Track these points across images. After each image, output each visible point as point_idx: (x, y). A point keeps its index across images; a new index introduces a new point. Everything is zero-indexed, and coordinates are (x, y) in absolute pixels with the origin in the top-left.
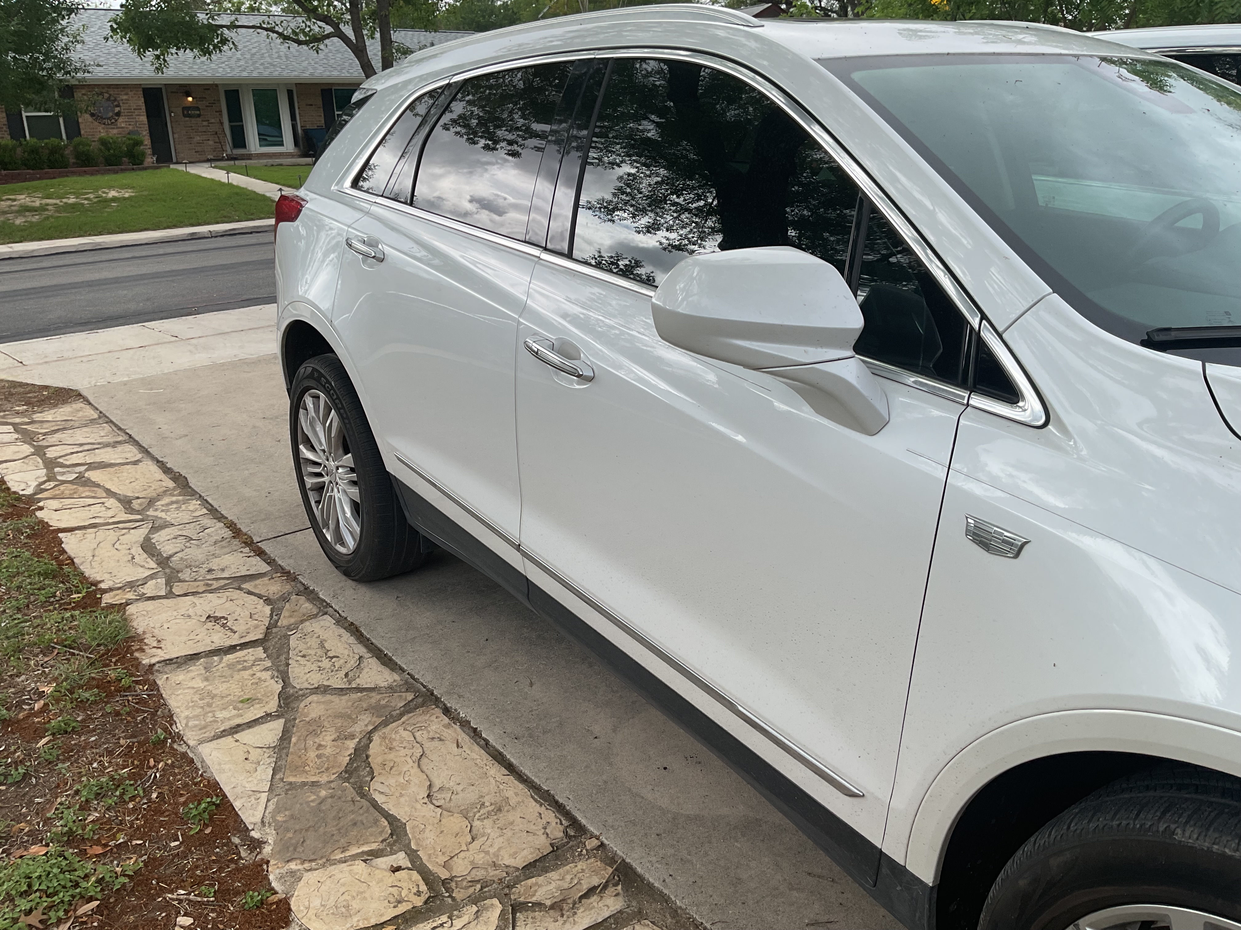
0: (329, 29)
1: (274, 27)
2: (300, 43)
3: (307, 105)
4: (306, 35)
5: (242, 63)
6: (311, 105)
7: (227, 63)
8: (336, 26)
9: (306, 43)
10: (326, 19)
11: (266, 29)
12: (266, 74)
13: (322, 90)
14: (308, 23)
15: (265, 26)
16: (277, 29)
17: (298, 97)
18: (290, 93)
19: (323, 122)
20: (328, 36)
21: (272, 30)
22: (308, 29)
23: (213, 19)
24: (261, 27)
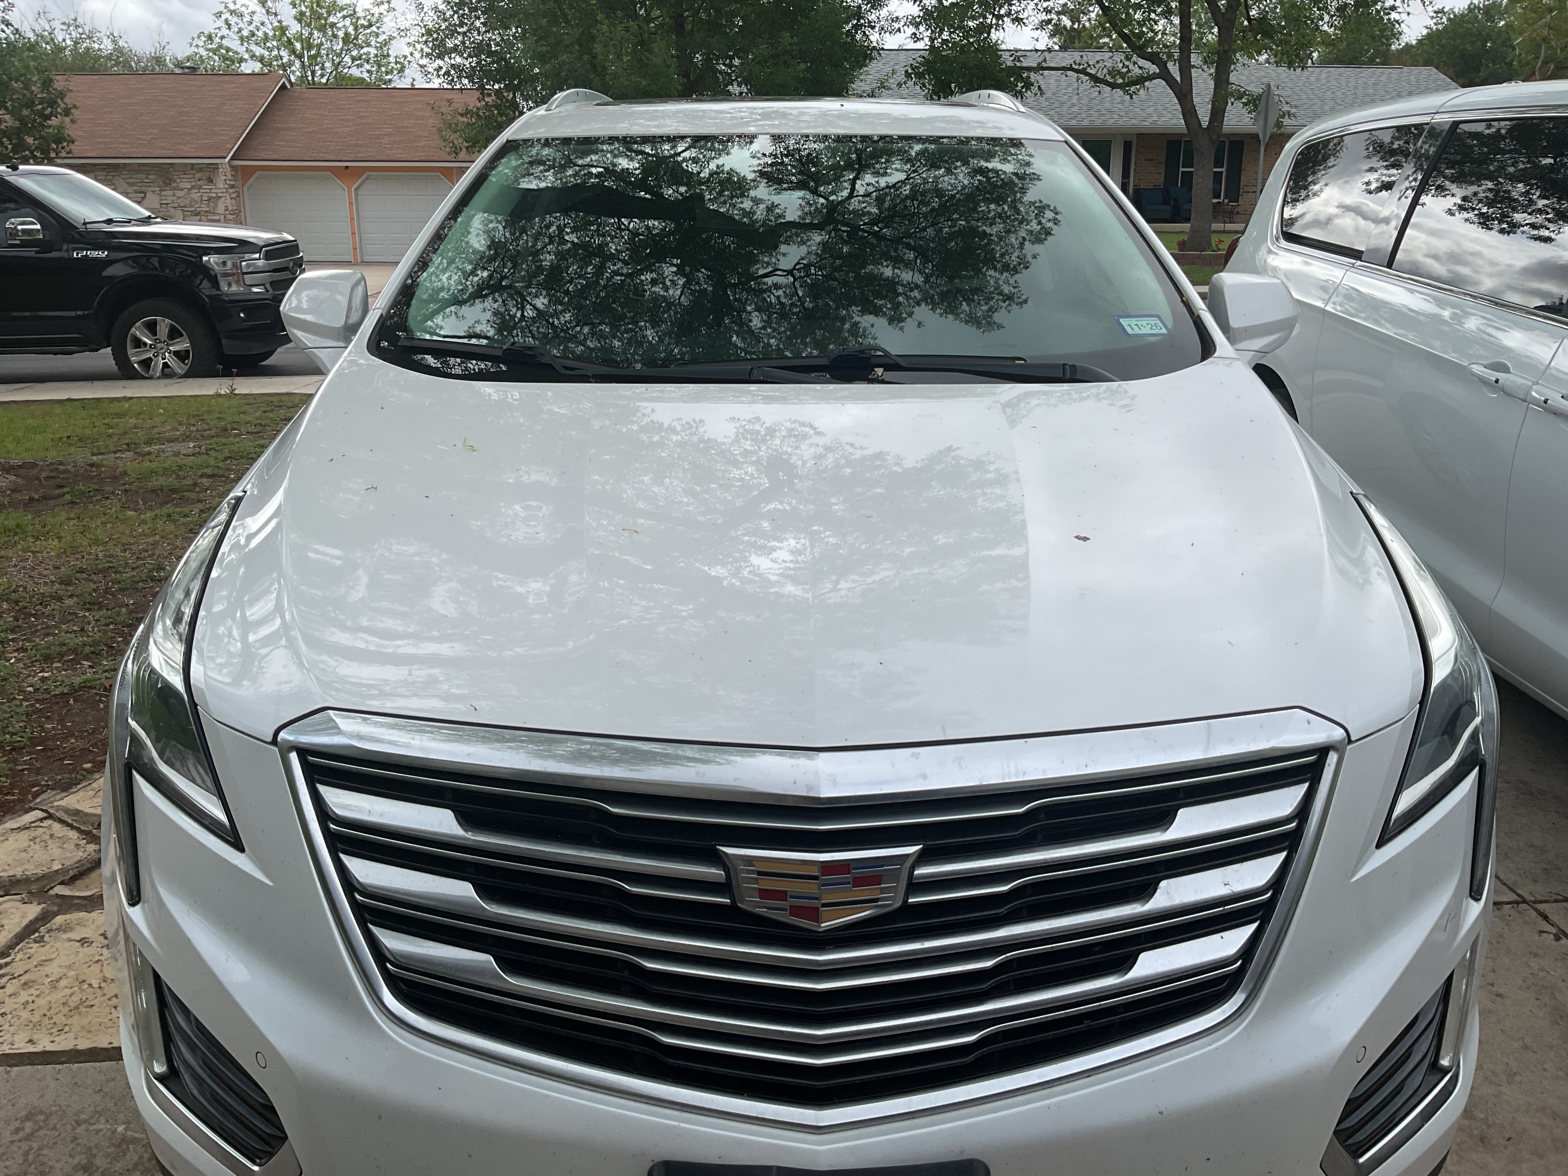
0: (1154, 69)
1: (1086, 69)
2: (1113, 86)
3: (1146, 160)
4: (1123, 76)
5: (1075, 109)
6: (1152, 160)
7: (1057, 110)
8: (1163, 65)
9: (1119, 86)
10: (1153, 58)
11: (1077, 71)
12: (1098, 123)
13: (1168, 141)
14: (1127, 63)
15: (1076, 67)
16: (1089, 70)
17: (1136, 150)
18: (1127, 146)
19: (1163, 180)
20: (1151, 78)
21: (1084, 72)
22: (1125, 70)
23: (1019, 61)
24: (1071, 69)
